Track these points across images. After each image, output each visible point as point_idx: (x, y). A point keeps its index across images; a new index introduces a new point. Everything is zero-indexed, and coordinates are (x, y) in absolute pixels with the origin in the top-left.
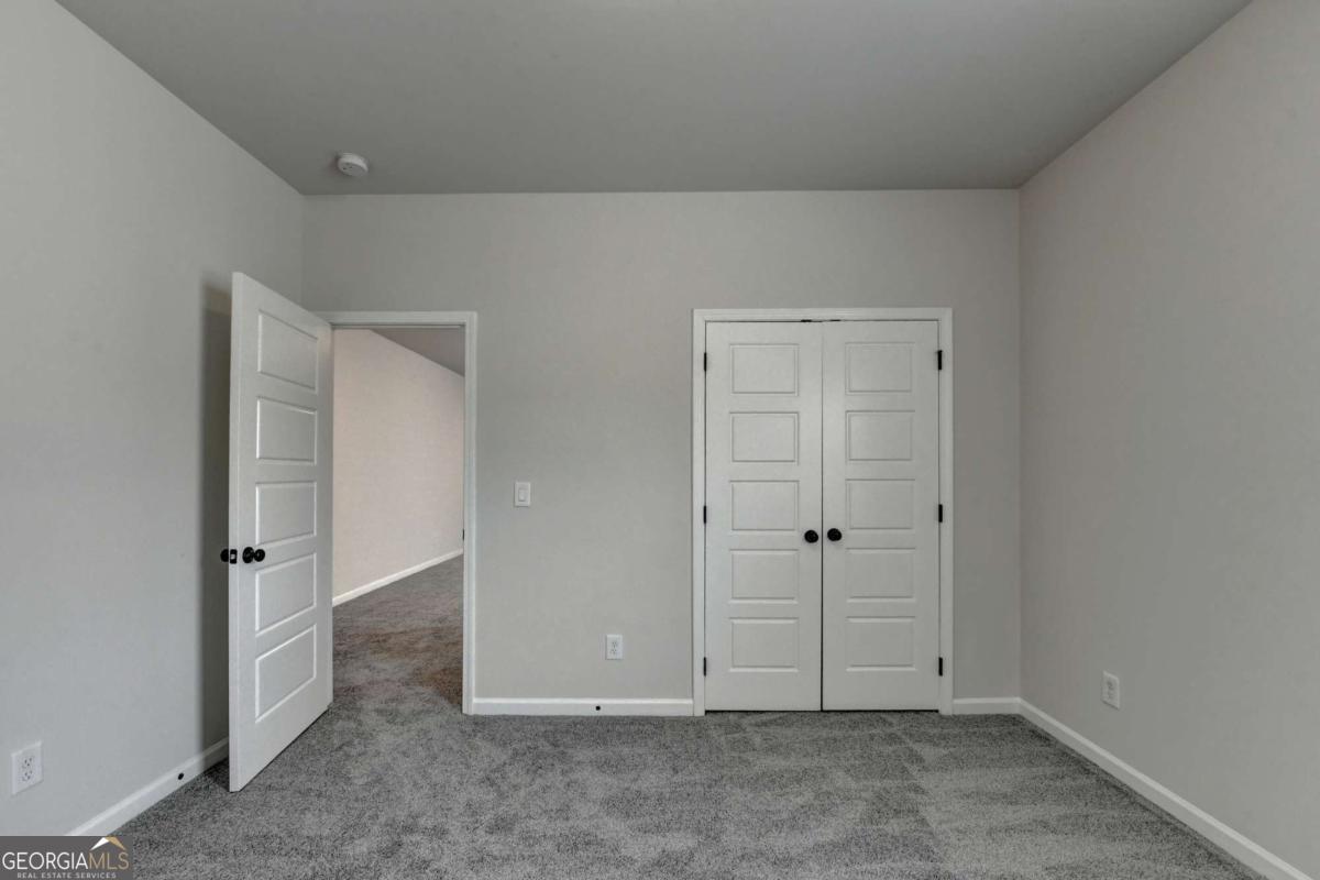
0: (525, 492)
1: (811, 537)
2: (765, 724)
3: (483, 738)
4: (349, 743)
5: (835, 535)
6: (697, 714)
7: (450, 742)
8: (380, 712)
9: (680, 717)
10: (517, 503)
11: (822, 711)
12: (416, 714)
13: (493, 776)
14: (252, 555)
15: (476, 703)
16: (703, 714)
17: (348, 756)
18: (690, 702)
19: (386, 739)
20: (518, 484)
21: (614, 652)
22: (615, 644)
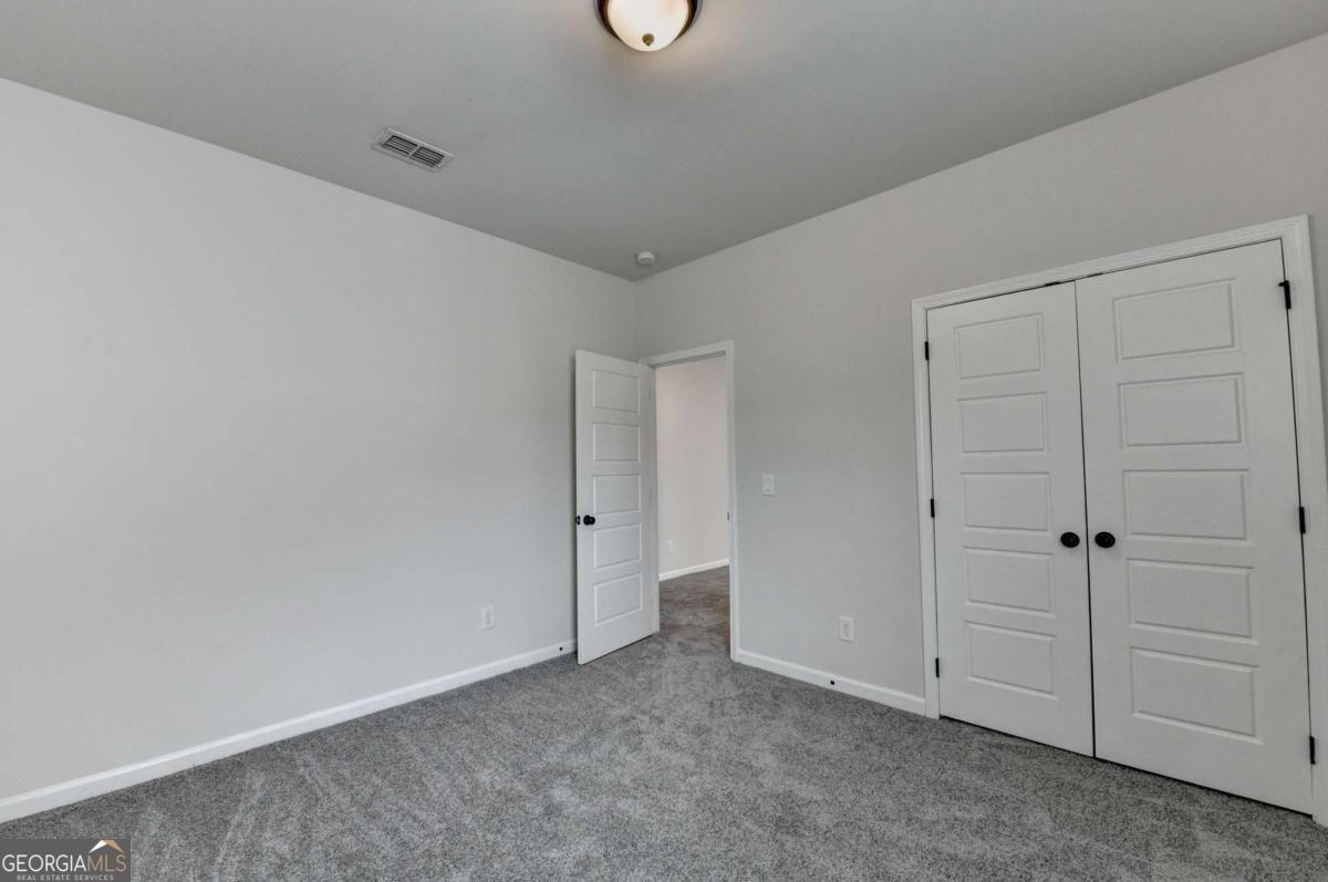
0: (768, 483)
1: (1069, 540)
2: (1000, 747)
3: (731, 679)
4: (650, 657)
5: (1105, 540)
6: (929, 715)
7: (707, 674)
8: (679, 644)
9: (908, 713)
10: (765, 492)
11: (1094, 757)
12: (700, 652)
13: (715, 702)
14: (589, 520)
15: (740, 653)
16: (937, 718)
17: (643, 664)
18: (922, 700)
19: (670, 661)
20: (765, 477)
21: (846, 634)
22: (846, 626)
